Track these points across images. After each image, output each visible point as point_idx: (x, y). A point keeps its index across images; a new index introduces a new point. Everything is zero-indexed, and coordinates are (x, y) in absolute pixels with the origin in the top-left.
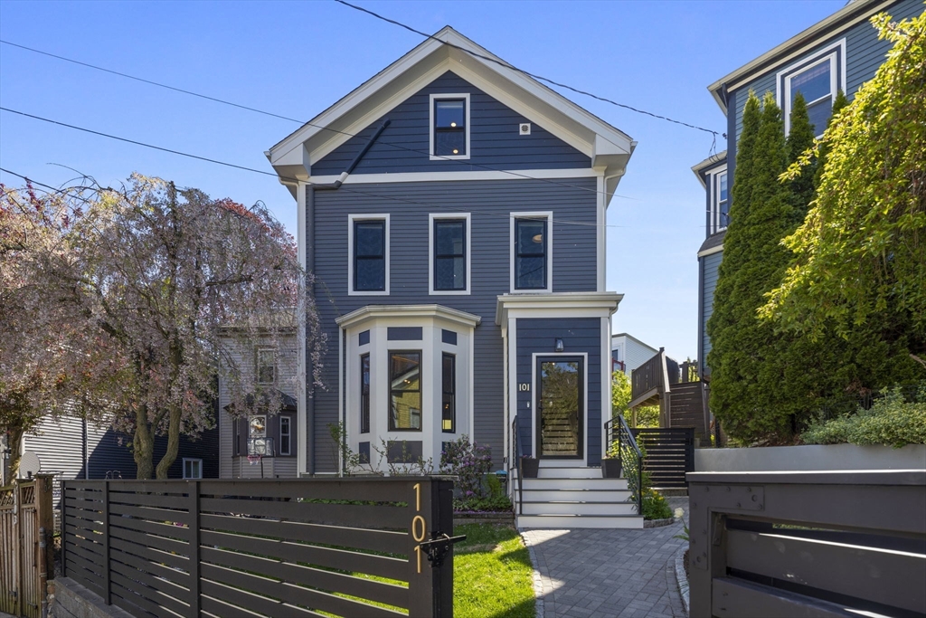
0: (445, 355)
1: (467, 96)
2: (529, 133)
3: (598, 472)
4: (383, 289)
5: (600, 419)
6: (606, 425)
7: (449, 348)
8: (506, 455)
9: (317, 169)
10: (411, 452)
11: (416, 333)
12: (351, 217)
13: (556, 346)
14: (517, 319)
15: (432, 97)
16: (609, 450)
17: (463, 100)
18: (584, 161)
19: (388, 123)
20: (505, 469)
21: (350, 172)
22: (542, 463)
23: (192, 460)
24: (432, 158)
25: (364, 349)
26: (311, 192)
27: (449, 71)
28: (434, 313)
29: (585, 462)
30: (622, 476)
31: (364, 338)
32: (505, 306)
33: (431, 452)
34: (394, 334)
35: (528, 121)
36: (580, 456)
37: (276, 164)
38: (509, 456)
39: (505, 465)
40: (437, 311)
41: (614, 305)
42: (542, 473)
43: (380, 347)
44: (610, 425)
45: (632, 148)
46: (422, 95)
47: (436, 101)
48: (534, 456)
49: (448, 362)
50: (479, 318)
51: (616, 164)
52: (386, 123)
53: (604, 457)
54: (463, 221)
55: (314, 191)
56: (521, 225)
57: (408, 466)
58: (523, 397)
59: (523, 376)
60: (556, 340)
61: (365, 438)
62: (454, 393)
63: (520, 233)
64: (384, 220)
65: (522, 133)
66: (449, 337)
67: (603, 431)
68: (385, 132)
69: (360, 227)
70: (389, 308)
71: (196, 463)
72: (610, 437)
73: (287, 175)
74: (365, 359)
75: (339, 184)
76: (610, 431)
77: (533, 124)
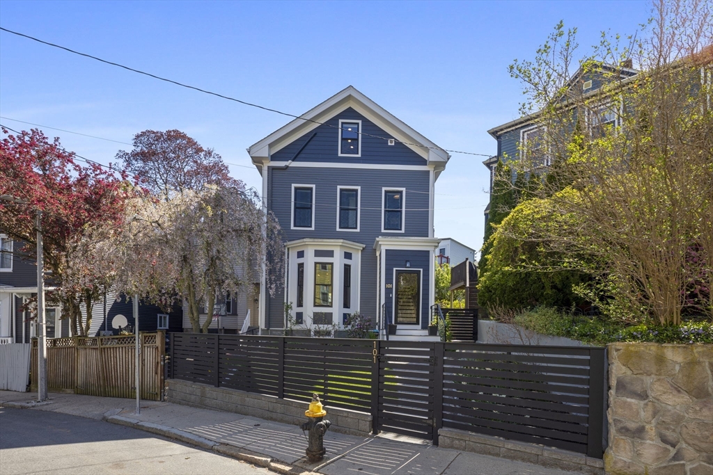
0: (345, 265)
1: (360, 122)
2: (393, 144)
3: (426, 332)
4: (311, 227)
5: (428, 304)
6: (431, 307)
7: (348, 262)
8: (377, 321)
9: (274, 157)
10: (327, 318)
11: (330, 254)
12: (293, 185)
13: (406, 265)
14: (386, 250)
15: (340, 121)
16: (433, 321)
17: (358, 124)
18: (423, 162)
19: (315, 134)
20: (377, 329)
21: (293, 161)
22: (399, 327)
23: (163, 315)
24: (340, 155)
25: (301, 260)
26: (270, 170)
27: (350, 107)
28: (341, 244)
29: (420, 327)
30: (438, 334)
31: (301, 254)
32: (380, 243)
33: (337, 319)
34: (318, 253)
35: (393, 138)
36: (417, 323)
37: (253, 155)
38: (379, 322)
39: (377, 327)
40: (343, 243)
41: (437, 245)
42: (398, 332)
43: (310, 260)
44: (433, 307)
45: (448, 159)
46: (335, 119)
47: (342, 123)
48: (393, 323)
49: (347, 269)
50: (364, 246)
51: (440, 166)
52: (313, 134)
53: (430, 325)
54: (356, 191)
55: (272, 170)
56: (388, 194)
57: (326, 326)
58: (388, 291)
59: (389, 280)
60: (407, 261)
61: (300, 310)
62: (350, 286)
63: (387, 198)
64: (312, 188)
65: (389, 144)
66: (348, 256)
67: (430, 310)
68: (314, 139)
69: (298, 191)
70: (316, 240)
71: (165, 318)
72: (433, 314)
73: (257, 161)
74: (301, 266)
75: (287, 167)
76: (433, 311)
77: (395, 139)
